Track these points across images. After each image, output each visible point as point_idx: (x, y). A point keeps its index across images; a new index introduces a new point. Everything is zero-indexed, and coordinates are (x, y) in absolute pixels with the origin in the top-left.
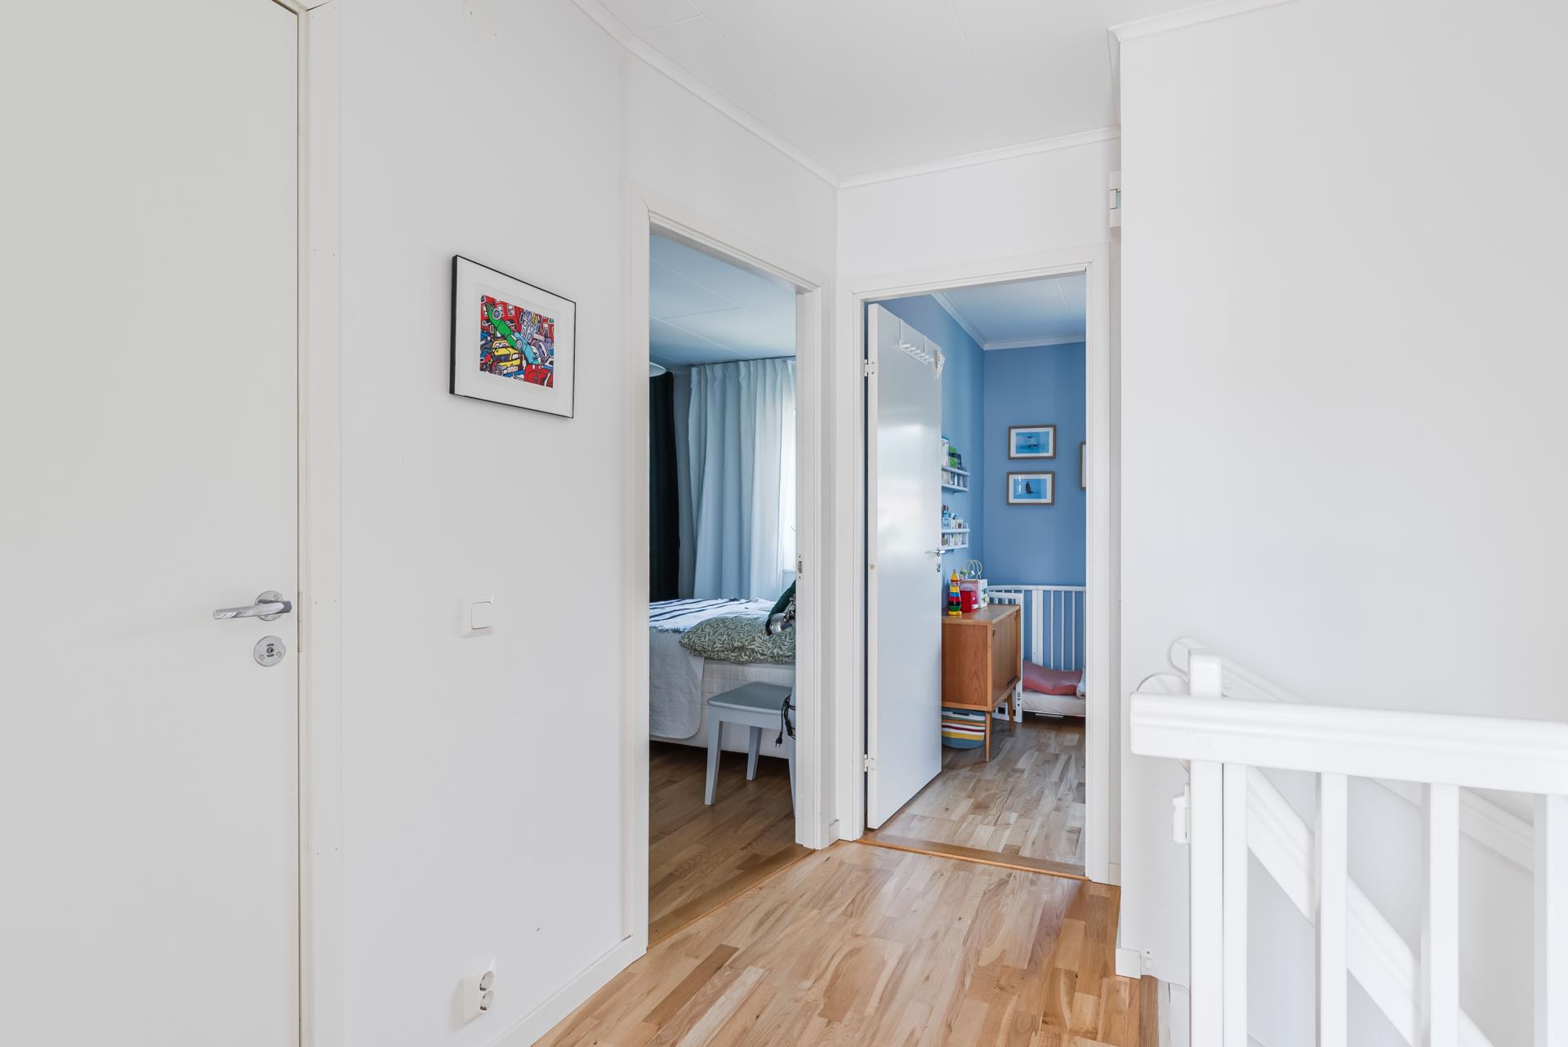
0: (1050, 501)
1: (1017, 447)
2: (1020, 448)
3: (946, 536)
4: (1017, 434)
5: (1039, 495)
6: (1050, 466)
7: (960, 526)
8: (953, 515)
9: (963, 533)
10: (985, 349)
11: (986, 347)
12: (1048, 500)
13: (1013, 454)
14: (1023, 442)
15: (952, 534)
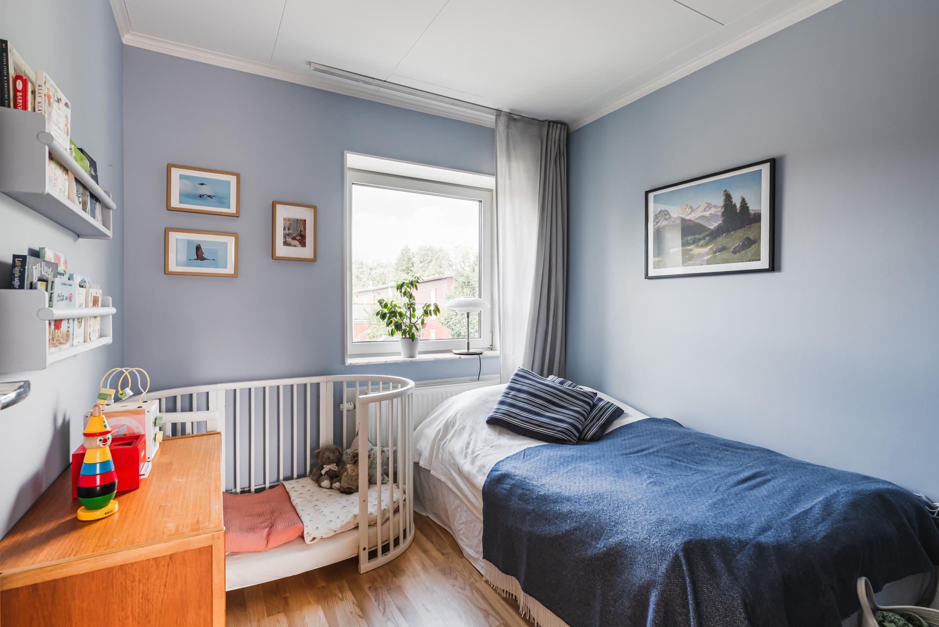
0: (232, 272)
1: (181, 195)
2: (185, 196)
3: (64, 325)
4: (182, 177)
5: (215, 263)
6: (231, 225)
7: (95, 302)
8: (77, 279)
9: (103, 317)
10: (125, 41)
11: (128, 39)
12: (230, 270)
13: (175, 203)
14: (189, 187)
15: (79, 319)
